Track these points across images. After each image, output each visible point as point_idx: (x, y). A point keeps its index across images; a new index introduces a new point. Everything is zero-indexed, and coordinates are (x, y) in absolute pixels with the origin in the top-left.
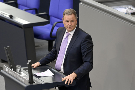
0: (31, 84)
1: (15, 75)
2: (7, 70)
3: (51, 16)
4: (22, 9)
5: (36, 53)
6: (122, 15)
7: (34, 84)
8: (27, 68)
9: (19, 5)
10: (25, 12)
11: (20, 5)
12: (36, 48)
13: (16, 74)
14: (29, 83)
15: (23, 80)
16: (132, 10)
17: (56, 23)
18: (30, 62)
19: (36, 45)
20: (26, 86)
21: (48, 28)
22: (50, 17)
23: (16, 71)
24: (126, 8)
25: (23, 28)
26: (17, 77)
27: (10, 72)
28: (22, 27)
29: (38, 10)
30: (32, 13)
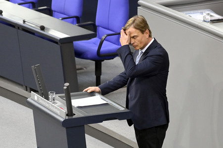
0: (70, 117)
1: (47, 105)
2: (36, 98)
3: (99, 26)
4: (58, 18)
5: (78, 78)
6: (197, 23)
7: (74, 117)
8: (64, 95)
9: (53, 12)
10: (62, 21)
11: (55, 11)
12: (78, 71)
13: (49, 104)
14: (67, 115)
15: (58, 112)
16: (211, 16)
17: (106, 35)
18: (68, 87)
19: (77, 67)
20: (62, 120)
21: (94, 43)
22: (98, 28)
23: (48, 100)
24: (202, 14)
25: (59, 43)
26: (51, 108)
27: (41, 101)
28: (58, 41)
29: (80, 19)
30: (73, 23)
